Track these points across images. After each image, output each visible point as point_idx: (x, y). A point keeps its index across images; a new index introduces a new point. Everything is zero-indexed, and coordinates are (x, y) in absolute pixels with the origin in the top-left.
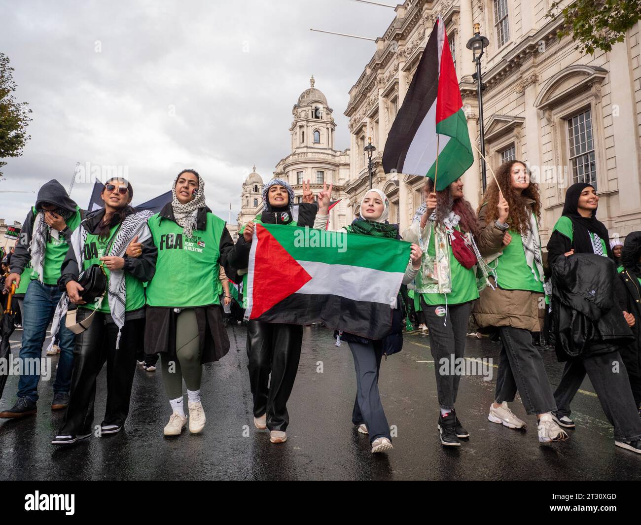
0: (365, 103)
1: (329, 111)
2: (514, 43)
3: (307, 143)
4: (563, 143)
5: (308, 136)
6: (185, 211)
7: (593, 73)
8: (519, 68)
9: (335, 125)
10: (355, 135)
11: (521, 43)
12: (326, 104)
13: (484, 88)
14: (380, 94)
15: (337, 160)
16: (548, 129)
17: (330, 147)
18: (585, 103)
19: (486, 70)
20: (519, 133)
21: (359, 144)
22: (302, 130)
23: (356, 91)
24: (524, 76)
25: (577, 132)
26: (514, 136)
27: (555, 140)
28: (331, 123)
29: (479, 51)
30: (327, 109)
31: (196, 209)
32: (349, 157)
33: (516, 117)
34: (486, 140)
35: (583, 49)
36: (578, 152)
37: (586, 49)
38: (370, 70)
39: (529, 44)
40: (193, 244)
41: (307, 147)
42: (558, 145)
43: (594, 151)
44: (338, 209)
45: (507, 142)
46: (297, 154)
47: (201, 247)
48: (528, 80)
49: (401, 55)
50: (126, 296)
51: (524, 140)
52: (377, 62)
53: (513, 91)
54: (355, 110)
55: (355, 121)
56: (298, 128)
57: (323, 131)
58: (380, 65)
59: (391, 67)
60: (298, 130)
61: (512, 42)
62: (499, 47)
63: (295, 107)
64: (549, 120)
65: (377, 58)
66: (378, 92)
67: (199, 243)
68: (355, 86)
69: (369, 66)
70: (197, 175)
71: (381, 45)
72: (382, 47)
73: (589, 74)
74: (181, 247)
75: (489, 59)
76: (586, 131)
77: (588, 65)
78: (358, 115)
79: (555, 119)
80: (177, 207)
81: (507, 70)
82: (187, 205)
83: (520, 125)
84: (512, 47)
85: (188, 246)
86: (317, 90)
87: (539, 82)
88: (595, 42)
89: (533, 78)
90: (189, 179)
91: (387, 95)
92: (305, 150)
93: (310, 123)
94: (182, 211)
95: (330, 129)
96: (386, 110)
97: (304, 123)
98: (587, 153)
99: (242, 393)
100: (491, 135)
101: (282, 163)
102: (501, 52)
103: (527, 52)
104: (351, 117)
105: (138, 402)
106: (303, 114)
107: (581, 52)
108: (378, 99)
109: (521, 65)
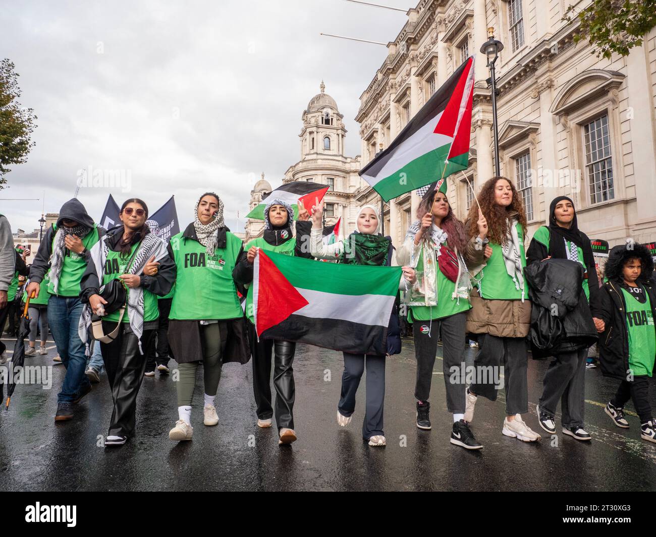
0: (376, 108)
1: (340, 116)
2: (529, 47)
3: (317, 150)
4: (579, 149)
5: (318, 143)
6: (207, 231)
7: (610, 78)
8: (534, 72)
9: (345, 131)
10: (366, 142)
11: (536, 47)
12: (337, 110)
13: (498, 93)
14: (392, 100)
15: (347, 167)
16: (564, 134)
17: (341, 153)
18: (602, 108)
19: (501, 75)
20: (534, 139)
21: (370, 150)
22: (312, 136)
23: (368, 96)
24: (539, 81)
25: (593, 138)
26: (529, 142)
27: (572, 146)
28: (341, 129)
29: (494, 56)
30: (338, 114)
31: (216, 229)
32: (360, 164)
33: (530, 123)
34: (501, 146)
35: (600, 53)
36: (595, 158)
37: (604, 53)
38: (382, 75)
39: (544, 48)
40: (214, 262)
41: (317, 154)
42: (574, 151)
43: (611, 157)
44: (349, 217)
45: (522, 148)
46: (307, 160)
47: (222, 265)
48: (544, 85)
49: (413, 59)
50: (144, 308)
51: (538, 147)
52: (388, 67)
53: (528, 96)
54: (366, 116)
55: (366, 126)
56: (308, 134)
57: (334, 137)
58: (391, 70)
59: (403, 72)
60: (307, 136)
61: (527, 47)
62: (514, 51)
63: (305, 113)
64: (565, 126)
65: (389, 63)
66: (390, 97)
67: (220, 261)
68: (367, 92)
69: (380, 71)
70: (217, 197)
71: (393, 50)
72: (394, 52)
73: (606, 79)
74: (204, 265)
75: (504, 63)
76: (602, 137)
77: (605, 69)
78: (369, 120)
79: (572, 124)
80: (198, 228)
81: (522, 74)
82: (208, 225)
83: (535, 130)
84: (527, 51)
85: (211, 264)
86: (327, 95)
87: (555, 87)
88: (613, 46)
89: (549, 82)
90: (211, 202)
91: (398, 101)
92: (314, 156)
93: (320, 129)
94: (203, 231)
95: (340, 136)
96: (398, 115)
97: (314, 129)
98: (604, 160)
99: (250, 405)
100: (505, 141)
101: (291, 169)
102: (516, 56)
103: (542, 56)
104: (362, 123)
105: (143, 414)
106: (313, 120)
107: (598, 57)
108: (389, 105)
109: (536, 70)
